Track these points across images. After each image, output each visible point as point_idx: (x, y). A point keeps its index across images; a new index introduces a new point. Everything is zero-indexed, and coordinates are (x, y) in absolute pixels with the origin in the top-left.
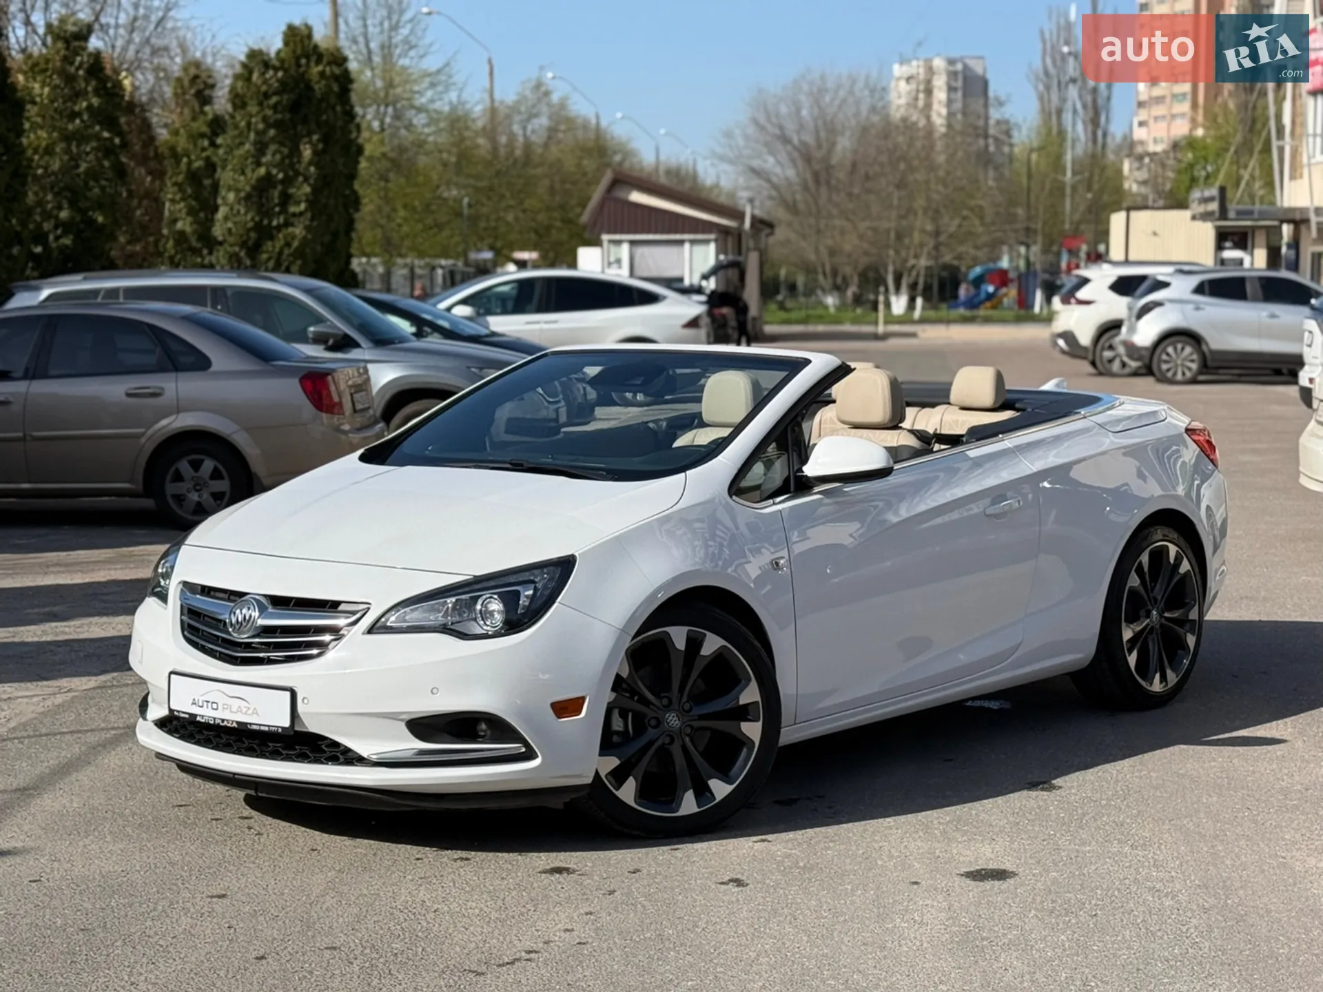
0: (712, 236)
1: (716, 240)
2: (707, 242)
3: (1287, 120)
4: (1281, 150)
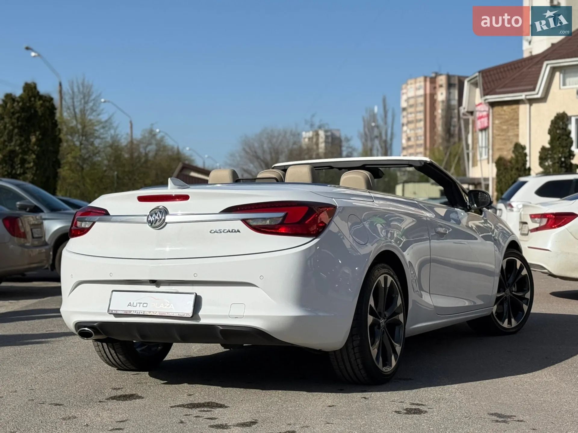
4: (468, 154)
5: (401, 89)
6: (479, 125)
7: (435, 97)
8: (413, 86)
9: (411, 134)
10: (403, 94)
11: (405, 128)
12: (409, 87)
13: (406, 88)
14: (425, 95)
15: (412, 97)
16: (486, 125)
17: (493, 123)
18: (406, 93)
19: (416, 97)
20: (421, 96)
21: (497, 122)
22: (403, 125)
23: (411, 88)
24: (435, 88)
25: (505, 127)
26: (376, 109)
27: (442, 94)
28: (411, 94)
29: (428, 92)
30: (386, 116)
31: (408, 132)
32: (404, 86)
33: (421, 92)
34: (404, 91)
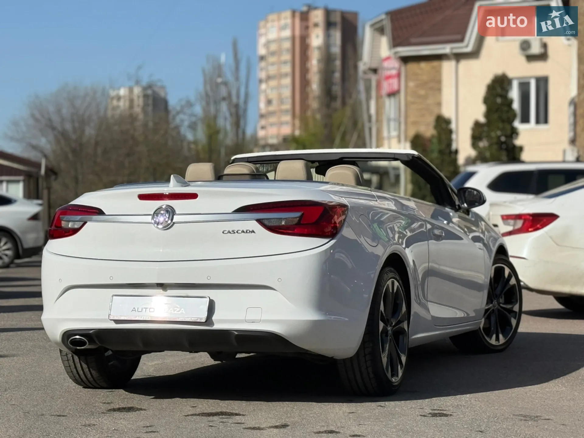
0: (21, 178)
1: (24, 181)
2: (18, 182)
3: (373, 111)
4: (370, 129)
5: (258, 28)
6: (386, 87)
7: (308, 41)
8: (276, 24)
9: (273, 95)
10: (261, 35)
11: (263, 86)
12: (269, 25)
13: (265, 27)
14: (293, 38)
15: (274, 41)
16: (395, 87)
17: (406, 87)
18: (266, 34)
19: (279, 40)
20: (286, 39)
21: (411, 84)
22: (261, 81)
23: (273, 27)
24: (307, 28)
25: (422, 92)
26: (223, 58)
27: (317, 36)
28: (273, 35)
29: (297, 33)
30: (237, 68)
31: (269, 91)
32: (262, 24)
33: (287, 33)
34: (262, 31)
